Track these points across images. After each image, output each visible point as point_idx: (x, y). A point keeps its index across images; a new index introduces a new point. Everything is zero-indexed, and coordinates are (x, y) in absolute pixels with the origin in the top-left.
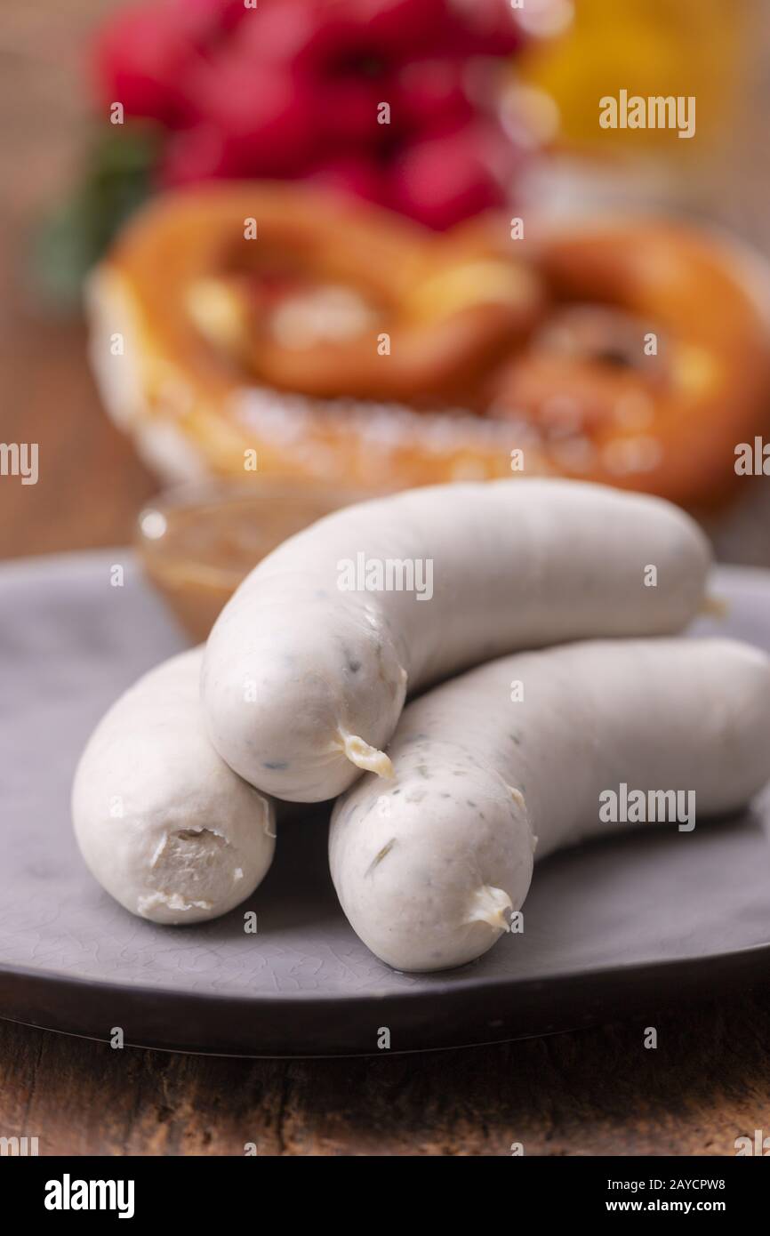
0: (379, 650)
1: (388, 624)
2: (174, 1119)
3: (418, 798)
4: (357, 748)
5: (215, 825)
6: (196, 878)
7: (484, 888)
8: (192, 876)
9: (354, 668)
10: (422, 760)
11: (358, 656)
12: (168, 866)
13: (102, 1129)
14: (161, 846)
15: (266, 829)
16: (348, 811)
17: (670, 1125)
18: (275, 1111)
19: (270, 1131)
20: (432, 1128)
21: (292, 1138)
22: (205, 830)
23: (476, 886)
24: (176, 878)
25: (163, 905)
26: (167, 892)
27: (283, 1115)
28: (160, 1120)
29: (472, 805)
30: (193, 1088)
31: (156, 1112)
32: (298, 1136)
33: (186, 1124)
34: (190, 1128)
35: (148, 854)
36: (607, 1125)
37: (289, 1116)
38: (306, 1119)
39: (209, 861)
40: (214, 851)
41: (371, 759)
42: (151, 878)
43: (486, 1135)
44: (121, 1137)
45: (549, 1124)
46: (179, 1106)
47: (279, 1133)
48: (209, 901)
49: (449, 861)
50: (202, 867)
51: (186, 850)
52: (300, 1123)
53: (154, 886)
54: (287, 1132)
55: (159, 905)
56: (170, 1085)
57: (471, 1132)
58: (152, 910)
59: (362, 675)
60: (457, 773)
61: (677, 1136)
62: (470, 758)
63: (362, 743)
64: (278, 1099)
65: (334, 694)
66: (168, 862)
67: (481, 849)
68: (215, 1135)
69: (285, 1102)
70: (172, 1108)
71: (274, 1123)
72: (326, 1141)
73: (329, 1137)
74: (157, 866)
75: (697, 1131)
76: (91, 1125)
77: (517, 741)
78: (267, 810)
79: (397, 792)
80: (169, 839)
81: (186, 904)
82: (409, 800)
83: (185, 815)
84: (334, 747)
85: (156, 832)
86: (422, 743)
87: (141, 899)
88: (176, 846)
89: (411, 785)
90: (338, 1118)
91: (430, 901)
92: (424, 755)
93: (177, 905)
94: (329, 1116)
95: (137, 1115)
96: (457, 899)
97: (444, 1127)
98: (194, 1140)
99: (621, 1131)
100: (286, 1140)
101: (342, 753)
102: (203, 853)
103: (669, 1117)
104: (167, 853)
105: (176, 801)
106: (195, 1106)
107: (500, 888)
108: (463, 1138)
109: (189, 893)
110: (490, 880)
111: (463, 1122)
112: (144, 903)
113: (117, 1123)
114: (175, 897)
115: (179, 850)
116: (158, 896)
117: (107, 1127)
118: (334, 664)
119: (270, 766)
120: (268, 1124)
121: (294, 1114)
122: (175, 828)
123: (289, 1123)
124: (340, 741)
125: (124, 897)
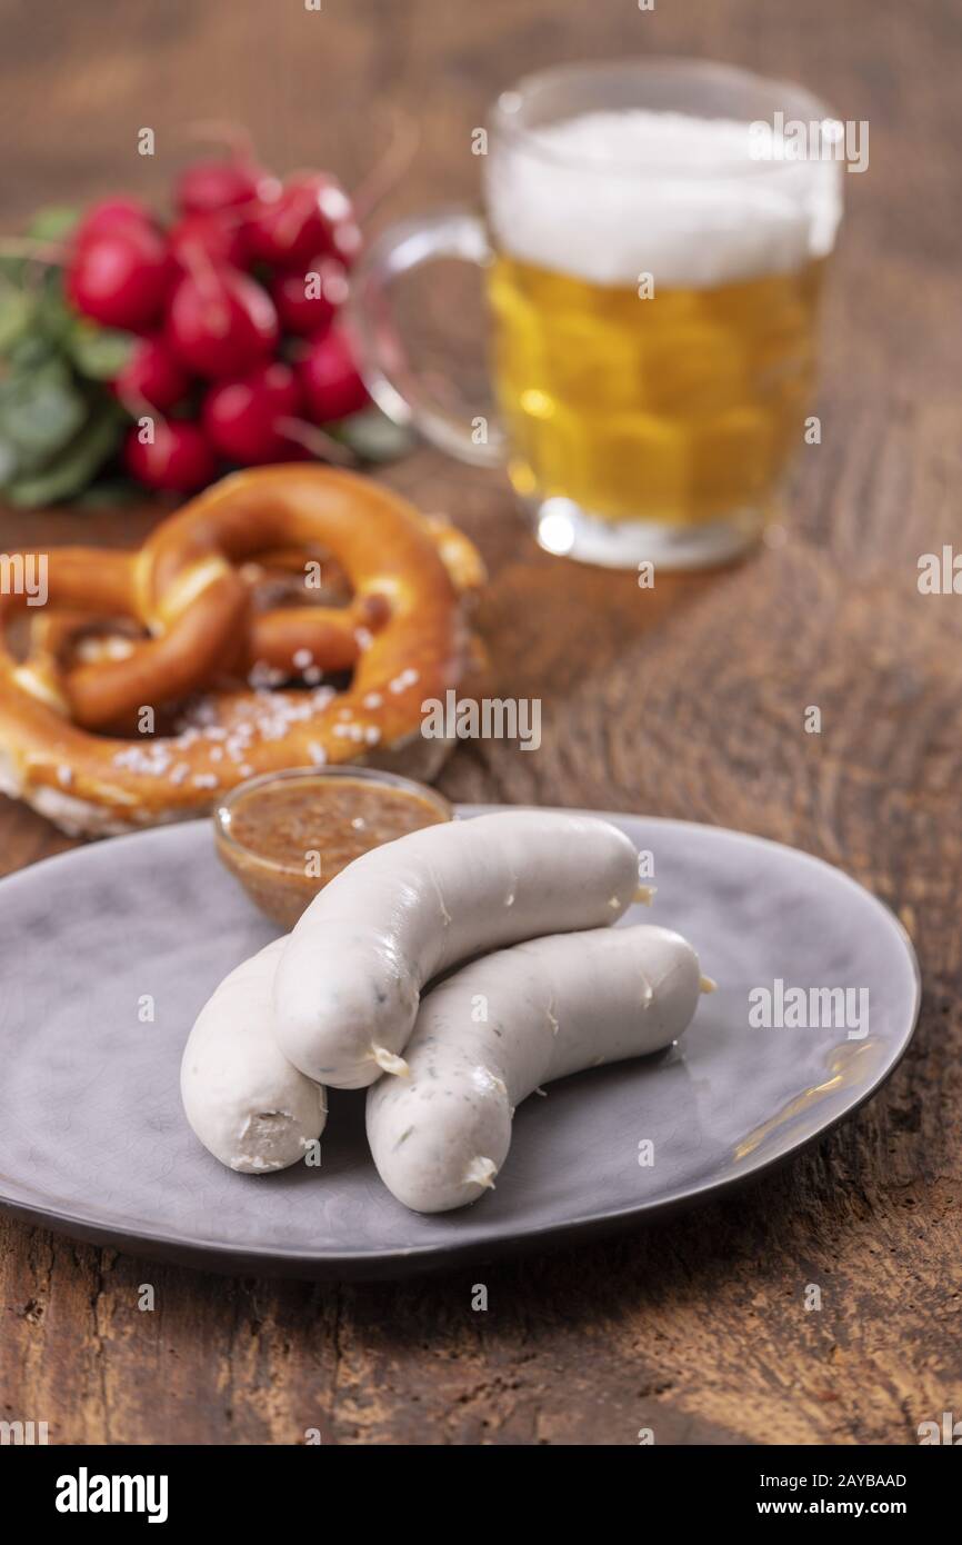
0: (399, 981)
1: (405, 956)
2: (262, 1331)
3: (429, 1095)
4: (384, 1057)
5: (285, 1108)
6: (272, 1146)
7: (476, 1159)
8: (269, 1145)
9: (381, 999)
10: (431, 1061)
11: (385, 989)
12: (251, 1138)
13: (213, 1343)
14: (247, 1124)
15: (321, 1107)
16: (380, 1098)
17: (609, 1329)
18: (332, 1323)
19: (330, 1341)
20: (443, 1335)
21: (345, 1347)
22: (278, 1113)
23: (471, 1157)
24: (258, 1147)
25: (250, 1164)
26: (252, 1155)
27: (338, 1326)
28: (253, 1334)
29: (467, 1099)
30: (274, 1305)
31: (249, 1327)
32: (350, 1345)
33: (271, 1337)
34: (274, 1341)
35: (237, 1130)
36: (565, 1331)
37: (343, 1328)
38: (355, 1331)
39: (281, 1133)
40: (284, 1126)
41: (394, 1065)
42: (240, 1146)
43: (480, 1340)
44: (227, 1349)
45: (524, 1331)
46: (264, 1320)
47: (336, 1342)
48: (281, 1160)
49: (452, 1141)
50: (276, 1138)
51: (265, 1127)
52: (351, 1335)
53: (243, 1152)
54: (342, 1341)
55: (246, 1164)
56: (259, 1302)
57: (470, 1338)
58: (241, 1166)
59: (387, 1004)
60: (456, 1074)
61: (614, 1338)
62: (466, 1057)
63: (387, 1054)
64: (334, 1313)
65: (368, 1020)
66: (252, 1135)
67: (475, 1131)
68: (292, 1347)
69: (339, 1314)
70: (261, 1321)
71: (333, 1333)
72: (369, 1351)
73: (372, 1347)
74: (244, 1138)
75: (628, 1333)
76: (206, 1341)
77: (499, 1034)
78: (321, 1095)
79: (414, 1090)
80: (252, 1120)
81: (265, 1164)
82: (423, 1097)
83: (264, 1103)
84: (369, 1057)
85: (243, 1115)
86: (431, 1045)
87: (233, 1160)
88: (257, 1125)
89: (424, 1084)
90: (377, 1329)
91: (439, 1170)
92: (433, 1056)
93: (258, 1164)
94: (371, 1328)
95: (237, 1329)
96: (458, 1166)
97: (450, 1334)
98: (277, 1351)
99: (573, 1336)
100: (342, 1349)
101: (373, 1061)
102: (277, 1128)
103: (608, 1322)
104: (251, 1130)
105: (257, 1093)
106: (277, 1322)
107: (488, 1157)
108: (464, 1343)
109: (267, 1156)
110: (481, 1152)
111: (464, 1329)
112: (236, 1162)
113: (223, 1337)
114: (257, 1159)
115: (259, 1127)
116: (245, 1159)
117: (217, 1341)
118: (367, 997)
119: (324, 1071)
120: (328, 1336)
121: (346, 1325)
122: (256, 1113)
123: (343, 1333)
124: (372, 1052)
125: (222, 1156)
